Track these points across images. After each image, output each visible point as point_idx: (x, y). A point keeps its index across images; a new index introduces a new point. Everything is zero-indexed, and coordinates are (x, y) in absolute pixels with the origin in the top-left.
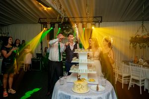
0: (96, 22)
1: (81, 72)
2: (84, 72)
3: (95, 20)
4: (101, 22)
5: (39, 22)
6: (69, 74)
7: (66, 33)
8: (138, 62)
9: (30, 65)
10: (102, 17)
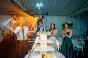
0: (45, 15)
1: (43, 50)
3: (44, 13)
4: (47, 15)
5: (8, 14)
9: (2, 42)
10: (47, 12)
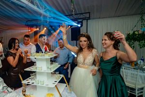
5: (25, 25)
10: (89, 13)
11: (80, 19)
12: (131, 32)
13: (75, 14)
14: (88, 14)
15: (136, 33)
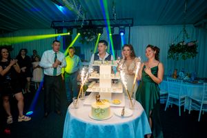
1: (101, 91)
2: (107, 91)
4: (132, 25)
5: (51, 27)
6: (88, 94)
7: (88, 40)
8: (177, 77)
10: (133, 19)
11: (122, 25)
12: (176, 43)
13: (117, 19)
14: (131, 20)
15: (181, 44)
